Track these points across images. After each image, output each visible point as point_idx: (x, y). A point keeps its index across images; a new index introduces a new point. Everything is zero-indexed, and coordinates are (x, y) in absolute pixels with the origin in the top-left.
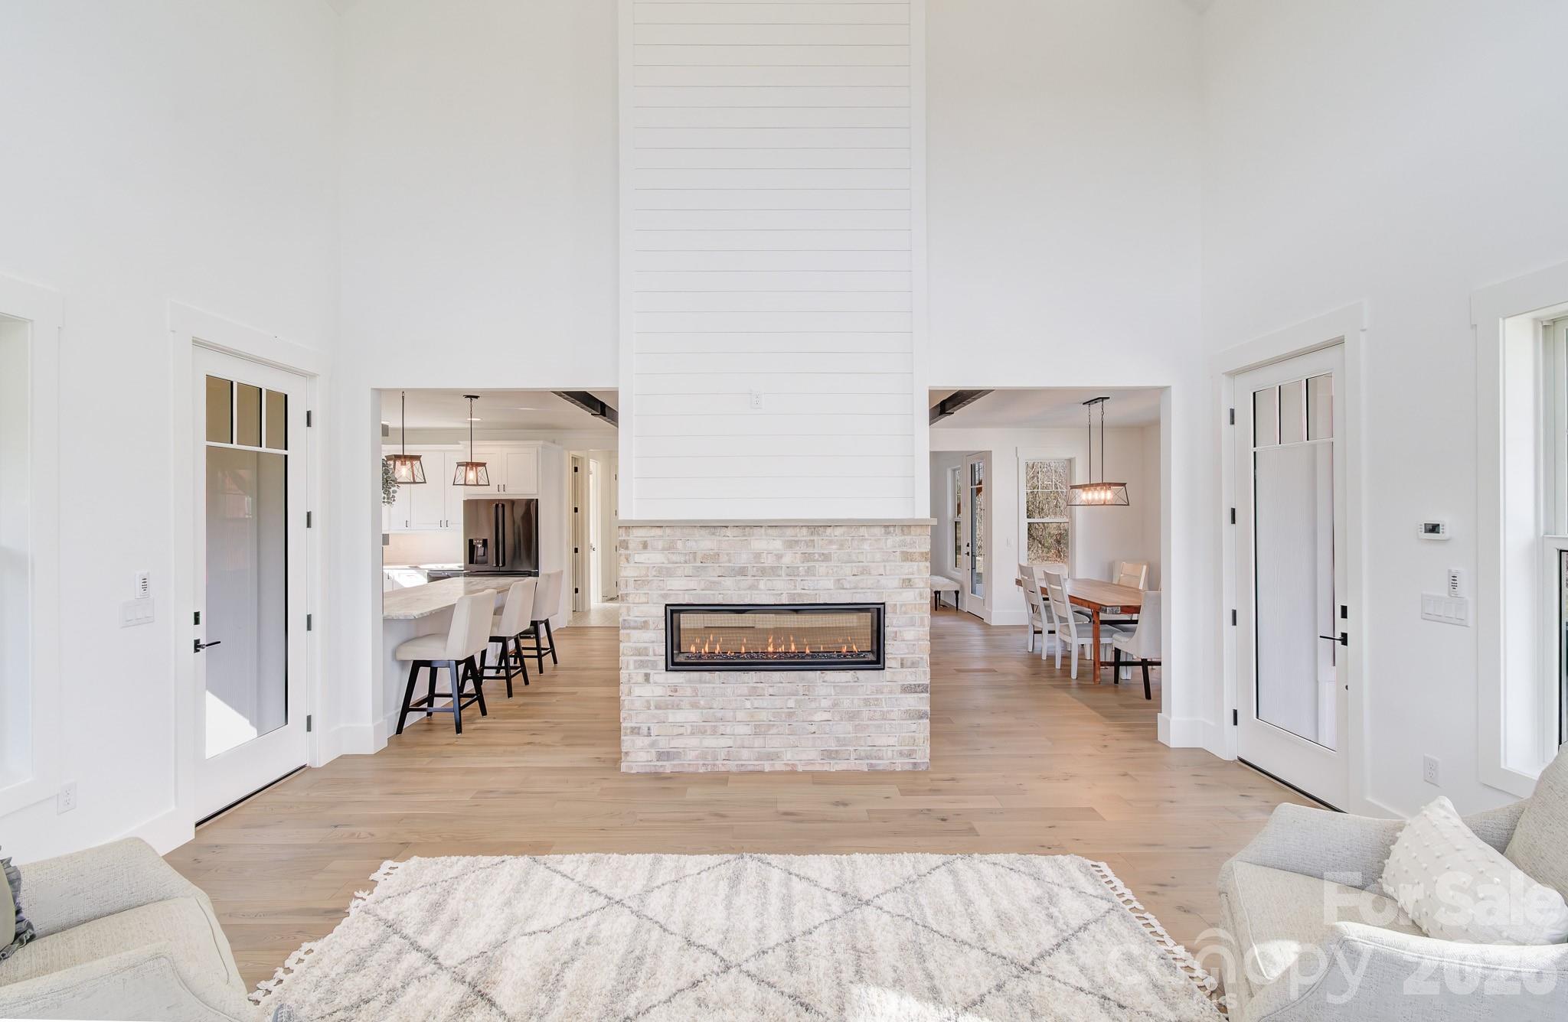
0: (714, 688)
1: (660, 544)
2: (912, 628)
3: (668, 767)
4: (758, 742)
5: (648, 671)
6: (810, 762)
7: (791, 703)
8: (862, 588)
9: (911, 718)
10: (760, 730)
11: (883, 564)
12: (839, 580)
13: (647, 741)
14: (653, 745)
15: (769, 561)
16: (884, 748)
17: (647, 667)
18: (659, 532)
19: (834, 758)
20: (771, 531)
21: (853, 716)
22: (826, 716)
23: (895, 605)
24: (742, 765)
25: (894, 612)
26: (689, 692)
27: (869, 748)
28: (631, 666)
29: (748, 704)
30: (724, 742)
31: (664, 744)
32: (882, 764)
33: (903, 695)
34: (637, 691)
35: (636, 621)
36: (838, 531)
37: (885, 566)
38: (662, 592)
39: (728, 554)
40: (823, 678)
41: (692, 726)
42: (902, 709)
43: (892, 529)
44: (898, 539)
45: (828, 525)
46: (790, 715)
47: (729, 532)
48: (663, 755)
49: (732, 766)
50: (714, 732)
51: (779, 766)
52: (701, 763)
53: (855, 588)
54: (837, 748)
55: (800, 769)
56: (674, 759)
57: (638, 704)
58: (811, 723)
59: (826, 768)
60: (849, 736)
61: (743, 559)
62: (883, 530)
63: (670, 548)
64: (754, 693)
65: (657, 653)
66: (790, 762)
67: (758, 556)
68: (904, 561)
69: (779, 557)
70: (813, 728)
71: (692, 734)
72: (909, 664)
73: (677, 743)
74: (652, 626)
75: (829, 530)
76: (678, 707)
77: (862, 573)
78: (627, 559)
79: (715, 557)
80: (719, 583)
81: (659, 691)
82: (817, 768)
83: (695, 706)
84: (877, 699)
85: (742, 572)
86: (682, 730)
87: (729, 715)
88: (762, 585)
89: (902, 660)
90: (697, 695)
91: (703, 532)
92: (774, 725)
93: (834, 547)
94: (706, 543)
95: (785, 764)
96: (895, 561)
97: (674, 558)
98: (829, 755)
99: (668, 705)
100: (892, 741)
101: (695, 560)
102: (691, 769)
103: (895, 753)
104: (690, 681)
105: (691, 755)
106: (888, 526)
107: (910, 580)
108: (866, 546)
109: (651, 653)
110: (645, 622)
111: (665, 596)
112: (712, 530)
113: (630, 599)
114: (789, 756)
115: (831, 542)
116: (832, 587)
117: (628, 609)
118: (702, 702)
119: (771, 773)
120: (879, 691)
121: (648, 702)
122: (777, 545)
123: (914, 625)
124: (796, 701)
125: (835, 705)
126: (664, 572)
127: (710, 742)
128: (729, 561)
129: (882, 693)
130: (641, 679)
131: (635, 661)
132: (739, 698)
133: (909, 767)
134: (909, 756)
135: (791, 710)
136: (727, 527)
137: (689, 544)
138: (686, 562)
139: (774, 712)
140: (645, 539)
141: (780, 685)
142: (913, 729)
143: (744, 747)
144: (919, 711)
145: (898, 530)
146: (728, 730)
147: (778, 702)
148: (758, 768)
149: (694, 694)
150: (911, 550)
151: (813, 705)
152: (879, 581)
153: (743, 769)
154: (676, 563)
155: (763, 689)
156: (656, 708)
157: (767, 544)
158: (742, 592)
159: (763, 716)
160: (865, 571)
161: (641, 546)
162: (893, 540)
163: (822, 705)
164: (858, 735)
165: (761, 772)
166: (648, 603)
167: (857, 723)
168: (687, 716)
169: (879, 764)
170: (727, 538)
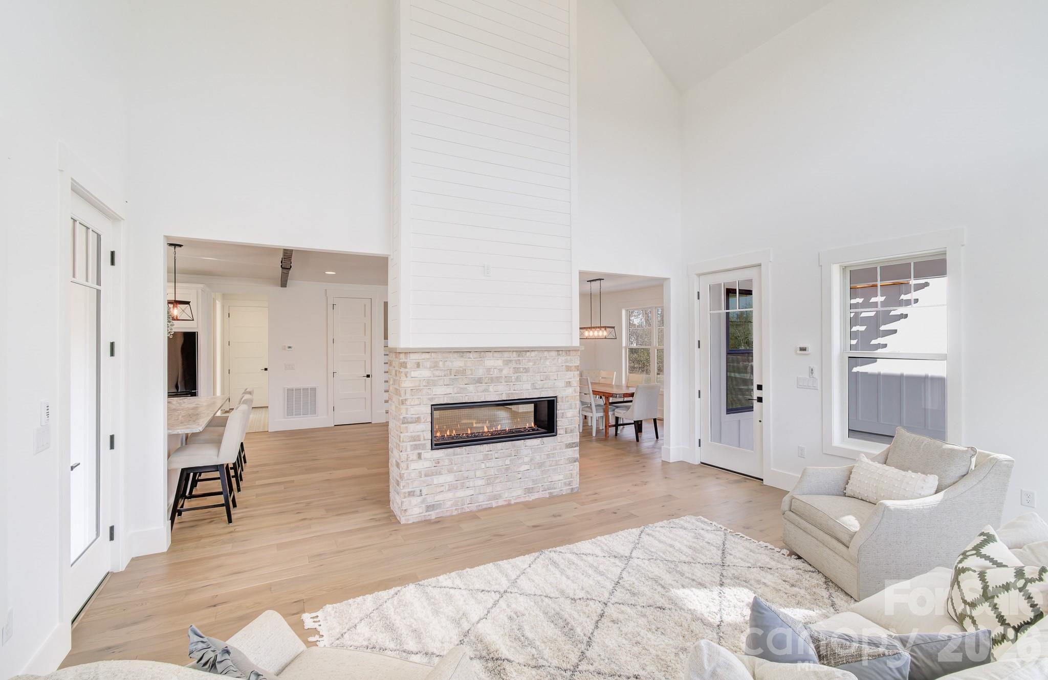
0: (462, 458)
1: (428, 364)
2: (571, 410)
3: (433, 515)
4: (489, 489)
5: (420, 452)
6: (518, 497)
7: (508, 462)
8: (546, 388)
9: (570, 462)
10: (490, 481)
11: (556, 373)
12: (533, 383)
13: (419, 499)
14: (423, 501)
15: (495, 373)
16: (557, 482)
17: (420, 448)
18: (427, 356)
19: (531, 492)
20: (496, 354)
21: (541, 465)
22: (527, 467)
23: (563, 397)
24: (479, 506)
25: (562, 402)
26: (447, 462)
27: (550, 483)
28: (409, 449)
29: (483, 466)
30: (469, 492)
31: (430, 500)
32: (556, 492)
33: (567, 450)
34: (413, 466)
35: (412, 418)
36: (533, 354)
37: (557, 374)
38: (430, 396)
39: (471, 370)
40: (525, 444)
41: (449, 485)
42: (566, 457)
43: (561, 352)
44: (564, 358)
45: (527, 350)
46: (507, 469)
47: (471, 355)
48: (430, 508)
49: (473, 507)
50: (462, 487)
51: (501, 502)
52: (455, 508)
53: (542, 388)
54: (533, 486)
55: (513, 502)
56: (437, 509)
57: (413, 475)
58: (519, 473)
59: (527, 499)
60: (539, 477)
61: (480, 372)
62: (556, 353)
63: (435, 366)
64: (487, 458)
65: (426, 438)
66: (507, 499)
67: (488, 370)
68: (567, 371)
69: (501, 370)
70: (520, 476)
71: (449, 490)
72: (569, 431)
73: (439, 497)
74: (423, 420)
75: (528, 354)
76: (440, 473)
77: (546, 379)
78: (406, 375)
79: (462, 372)
80: (466, 388)
81: (427, 464)
82: (522, 500)
83: (450, 471)
84: (554, 454)
85: (479, 381)
86: (442, 489)
87: (471, 474)
88: (491, 389)
89: (566, 429)
90: (452, 464)
91: (456, 355)
92: (498, 477)
93: (531, 364)
94: (457, 363)
95: (504, 500)
96: (562, 371)
97: (437, 373)
98: (529, 491)
99: (433, 473)
100: (561, 477)
101: (451, 374)
102: (448, 514)
103: (562, 484)
104: (448, 455)
105: (449, 503)
106: (558, 350)
107: (570, 382)
108: (548, 363)
109: (422, 439)
110: (419, 418)
111: (431, 399)
112: (461, 354)
113: (408, 402)
114: (506, 495)
115: (529, 361)
116: (530, 388)
117: (407, 409)
118: (455, 469)
119: (497, 507)
120: (555, 449)
121: (420, 472)
122: (499, 363)
123: (571, 408)
124: (510, 460)
125: (531, 460)
126: (430, 383)
127: (461, 494)
128: (472, 374)
129: (556, 449)
130: (415, 457)
131: (411, 445)
132: (477, 462)
133: (569, 491)
134: (569, 484)
135: (507, 466)
136: (470, 352)
137: (447, 363)
138: (445, 376)
139: (498, 469)
140: (418, 361)
141: (501, 451)
142: (571, 469)
143: (481, 494)
144: (574, 458)
145: (564, 353)
146: (471, 484)
147: (500, 462)
148: (489, 506)
149: (450, 463)
150: (571, 365)
151: (520, 461)
152: (554, 384)
153: (480, 508)
154: (439, 376)
155: (492, 455)
156: (426, 476)
157: (493, 362)
158: (480, 394)
159: (492, 472)
160: (547, 378)
161: (416, 366)
162: (562, 359)
163: (525, 461)
164: (544, 476)
165: (491, 508)
166: (420, 404)
167: (543, 469)
168: (446, 479)
169: (555, 492)
170: (470, 359)
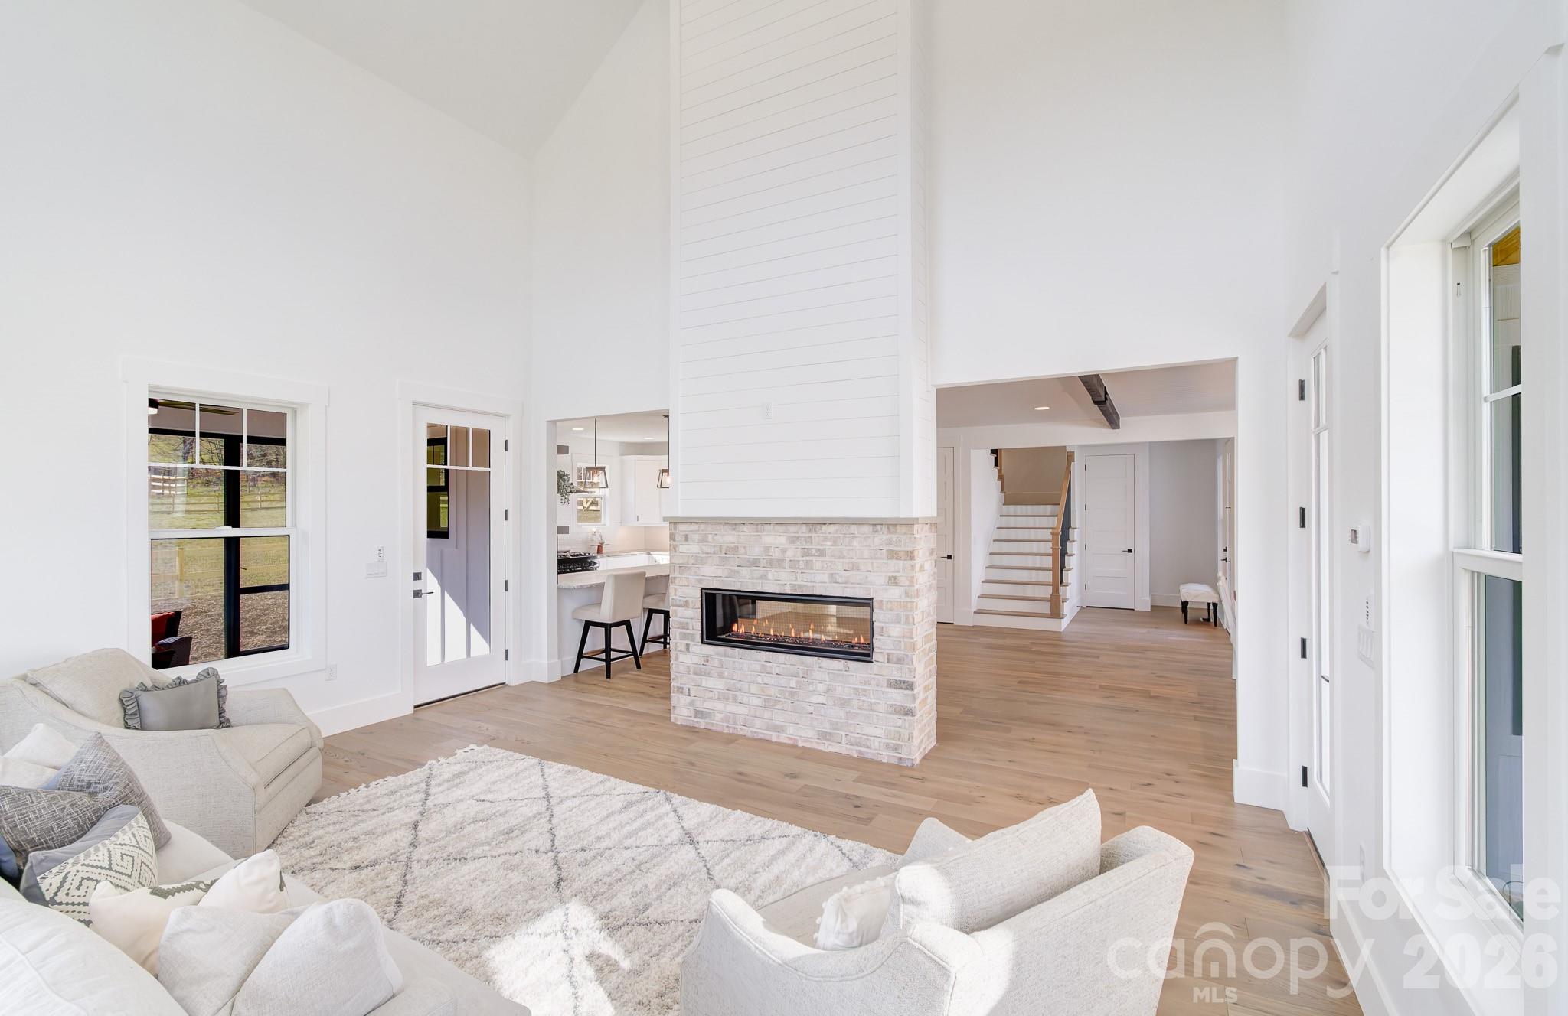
0: (734, 662)
1: (696, 537)
2: (898, 625)
3: (702, 724)
4: (767, 714)
5: (689, 642)
6: (808, 739)
7: (793, 684)
8: (852, 583)
9: (897, 713)
10: (769, 704)
11: (871, 561)
12: (832, 574)
13: (688, 699)
14: (692, 703)
15: (776, 554)
16: (872, 738)
17: (688, 639)
18: (695, 527)
19: (828, 740)
20: (778, 528)
21: (844, 703)
22: (822, 699)
23: (882, 601)
24: (755, 732)
25: (881, 608)
26: (716, 663)
27: (859, 736)
28: (678, 637)
29: (759, 680)
30: (742, 710)
31: (700, 705)
32: (870, 753)
33: (889, 690)
34: (682, 658)
35: (680, 600)
36: (832, 529)
37: (872, 563)
38: (698, 577)
39: (745, 547)
40: (819, 664)
41: (719, 692)
42: (888, 703)
43: (879, 527)
44: (885, 537)
45: (823, 523)
46: (792, 694)
47: (745, 528)
48: (699, 714)
49: (746, 731)
50: (735, 700)
51: (783, 739)
52: (726, 724)
53: (846, 583)
54: (831, 731)
55: (800, 744)
56: (706, 718)
57: (682, 669)
58: (810, 704)
59: (821, 748)
60: (841, 721)
61: (756, 552)
62: (871, 528)
63: (703, 541)
64: (764, 670)
65: (695, 628)
66: (793, 737)
67: (767, 549)
68: (890, 559)
69: (784, 551)
70: (811, 709)
71: (719, 699)
72: (895, 660)
73: (708, 705)
74: (691, 605)
75: (824, 528)
76: (709, 675)
77: (852, 569)
78: (675, 549)
79: (735, 549)
80: (738, 572)
81: (696, 660)
82: (815, 746)
83: (721, 676)
84: (865, 690)
85: (755, 563)
86: (710, 695)
87: (745, 686)
88: (770, 576)
89: (888, 655)
90: (722, 667)
91: (726, 527)
92: (779, 701)
93: (828, 543)
94: (728, 537)
95: (788, 738)
96: (882, 559)
97: (706, 549)
98: (824, 736)
99: (701, 672)
100: (879, 732)
101: (721, 552)
102: (719, 729)
103: (882, 744)
104: (717, 654)
105: (719, 717)
106: (875, 524)
107: (895, 578)
108: (856, 544)
109: (691, 628)
110: (687, 601)
111: (700, 581)
112: (734, 526)
113: (677, 581)
114: (791, 730)
115: (826, 539)
116: (827, 581)
117: (676, 589)
118: (726, 674)
119: (777, 743)
120: (868, 683)
121: (688, 667)
122: (782, 540)
123: (899, 622)
124: (797, 682)
125: (829, 690)
126: (699, 561)
127: (732, 708)
128: (746, 553)
129: (870, 685)
130: (683, 648)
131: (681, 633)
132: (753, 673)
133: (895, 761)
134: (896, 748)
135: (794, 690)
136: (744, 524)
137: (716, 537)
138: (714, 553)
139: (780, 690)
140: (687, 533)
141: (784, 666)
142: (898, 724)
143: (756, 717)
144: (904, 708)
145: (885, 529)
146: (745, 700)
147: (783, 681)
148: (768, 738)
149: (720, 666)
150: (896, 549)
151: (811, 688)
152: (867, 577)
153: (756, 736)
154: (708, 553)
155: (771, 667)
156: (695, 673)
157: (774, 539)
158: (755, 581)
159: (773, 692)
160: (854, 567)
161: (684, 539)
162: (881, 538)
163: (818, 689)
164: (850, 722)
165: (769, 741)
166: (688, 586)
167: (848, 710)
168: (714, 683)
169: (868, 753)
170: (743, 533)
